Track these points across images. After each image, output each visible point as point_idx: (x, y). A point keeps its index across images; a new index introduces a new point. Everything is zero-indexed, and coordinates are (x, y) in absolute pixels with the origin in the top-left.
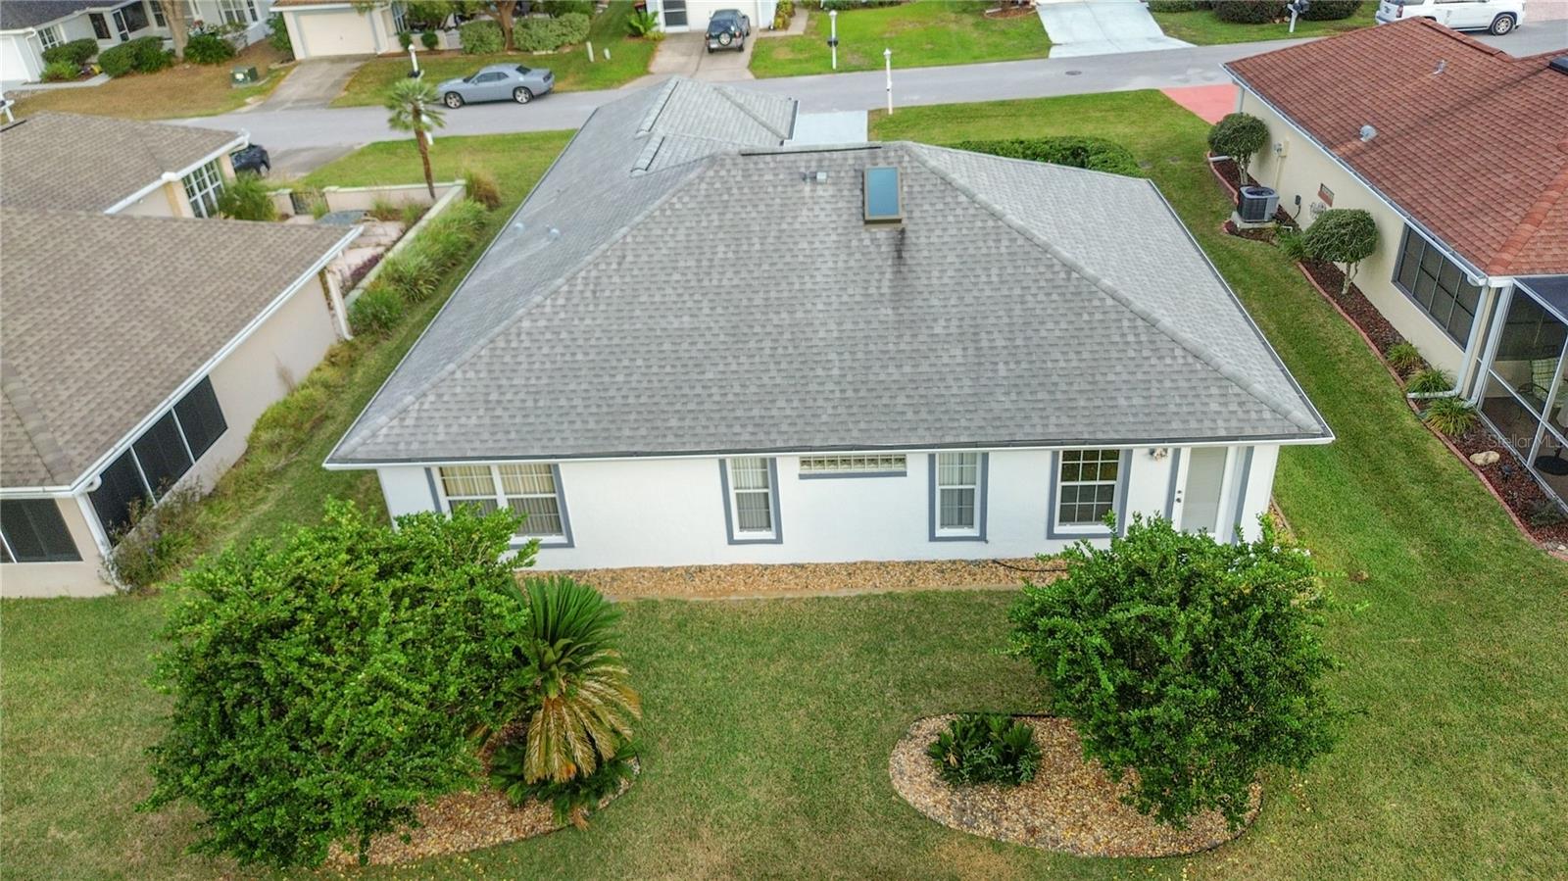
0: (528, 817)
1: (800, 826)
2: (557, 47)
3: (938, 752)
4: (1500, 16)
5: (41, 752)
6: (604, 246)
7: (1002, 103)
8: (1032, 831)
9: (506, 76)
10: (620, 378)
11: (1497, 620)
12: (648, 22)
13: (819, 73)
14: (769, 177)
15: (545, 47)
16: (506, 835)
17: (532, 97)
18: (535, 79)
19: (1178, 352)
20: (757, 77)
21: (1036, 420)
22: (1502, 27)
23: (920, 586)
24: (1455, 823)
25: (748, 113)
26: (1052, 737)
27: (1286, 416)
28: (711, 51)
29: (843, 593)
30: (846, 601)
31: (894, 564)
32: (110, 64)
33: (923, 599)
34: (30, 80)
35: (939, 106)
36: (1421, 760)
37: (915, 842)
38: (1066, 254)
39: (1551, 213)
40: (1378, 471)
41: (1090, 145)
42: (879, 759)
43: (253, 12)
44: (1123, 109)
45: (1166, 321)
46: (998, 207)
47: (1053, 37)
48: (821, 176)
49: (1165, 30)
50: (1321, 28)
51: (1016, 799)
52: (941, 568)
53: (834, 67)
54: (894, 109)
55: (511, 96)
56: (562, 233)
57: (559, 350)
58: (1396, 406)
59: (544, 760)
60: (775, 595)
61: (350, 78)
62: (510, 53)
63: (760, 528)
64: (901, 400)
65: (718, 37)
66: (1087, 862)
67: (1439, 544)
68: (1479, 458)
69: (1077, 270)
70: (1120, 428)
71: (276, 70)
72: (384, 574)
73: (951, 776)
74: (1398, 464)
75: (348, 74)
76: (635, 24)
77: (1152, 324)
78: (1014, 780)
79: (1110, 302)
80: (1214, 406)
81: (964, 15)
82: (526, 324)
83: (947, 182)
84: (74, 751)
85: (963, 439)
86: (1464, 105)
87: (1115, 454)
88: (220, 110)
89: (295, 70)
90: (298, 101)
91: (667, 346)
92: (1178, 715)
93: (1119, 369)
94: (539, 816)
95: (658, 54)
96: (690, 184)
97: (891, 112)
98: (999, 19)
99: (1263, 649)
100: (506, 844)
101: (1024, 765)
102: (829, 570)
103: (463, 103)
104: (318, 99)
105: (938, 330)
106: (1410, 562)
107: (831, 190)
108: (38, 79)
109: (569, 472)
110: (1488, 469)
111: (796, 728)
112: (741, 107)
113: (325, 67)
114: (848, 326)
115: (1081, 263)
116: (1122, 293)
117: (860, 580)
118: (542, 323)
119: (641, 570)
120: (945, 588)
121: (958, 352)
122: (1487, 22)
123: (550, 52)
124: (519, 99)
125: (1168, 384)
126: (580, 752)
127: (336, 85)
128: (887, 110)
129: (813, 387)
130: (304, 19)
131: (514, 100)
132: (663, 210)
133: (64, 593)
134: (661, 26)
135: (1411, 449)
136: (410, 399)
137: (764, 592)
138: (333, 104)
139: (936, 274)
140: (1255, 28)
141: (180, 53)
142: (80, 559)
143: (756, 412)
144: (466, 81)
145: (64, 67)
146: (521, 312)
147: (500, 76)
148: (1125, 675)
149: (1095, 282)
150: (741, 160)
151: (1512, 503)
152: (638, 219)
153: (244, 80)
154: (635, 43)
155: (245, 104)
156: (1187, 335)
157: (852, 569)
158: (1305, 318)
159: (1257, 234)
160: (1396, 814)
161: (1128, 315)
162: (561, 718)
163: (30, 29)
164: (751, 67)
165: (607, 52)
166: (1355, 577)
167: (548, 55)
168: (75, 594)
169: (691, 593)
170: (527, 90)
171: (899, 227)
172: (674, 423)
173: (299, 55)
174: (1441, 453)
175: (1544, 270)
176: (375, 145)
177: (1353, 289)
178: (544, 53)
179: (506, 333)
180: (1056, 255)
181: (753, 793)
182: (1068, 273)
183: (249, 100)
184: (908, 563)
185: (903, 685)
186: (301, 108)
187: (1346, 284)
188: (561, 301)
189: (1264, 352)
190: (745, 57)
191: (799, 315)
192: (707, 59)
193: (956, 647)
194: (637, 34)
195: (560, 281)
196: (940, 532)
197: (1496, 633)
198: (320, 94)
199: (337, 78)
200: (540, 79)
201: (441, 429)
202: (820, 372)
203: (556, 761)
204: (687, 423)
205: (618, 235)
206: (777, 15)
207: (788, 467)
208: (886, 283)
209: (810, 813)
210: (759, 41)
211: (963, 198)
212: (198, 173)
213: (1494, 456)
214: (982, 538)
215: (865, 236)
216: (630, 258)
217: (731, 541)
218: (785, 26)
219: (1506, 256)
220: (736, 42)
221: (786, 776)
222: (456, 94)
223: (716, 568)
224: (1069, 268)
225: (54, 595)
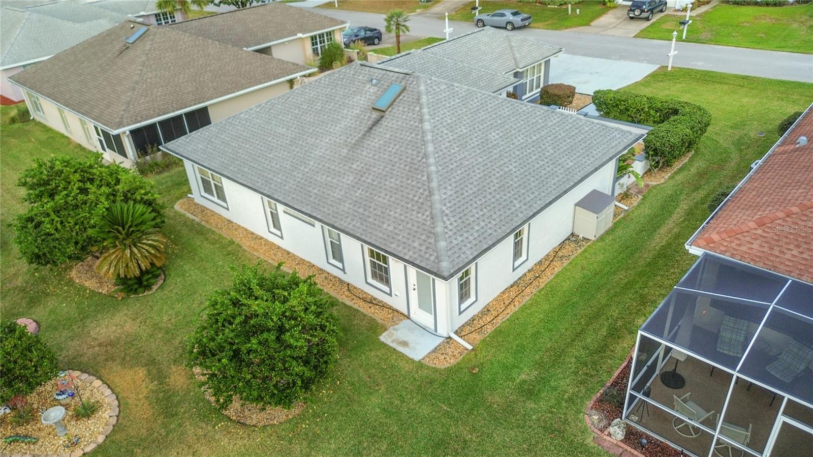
9: (505, 16)
10: (247, 146)
14: (360, 77)
15: (554, 4)
17: (514, 28)
18: (517, 20)
20: (638, 37)
25: (512, 52)
27: (439, 261)
28: (629, 18)
31: (316, 268)
39: (779, 222)
41: (685, 109)
45: (437, 197)
46: (425, 117)
48: (374, 82)
52: (329, 277)
53: (684, 37)
55: (505, 26)
57: (242, 128)
60: (266, 259)
61: (462, 6)
62: (537, 4)
63: (279, 229)
64: (316, 191)
65: (634, 10)
67: (541, 380)
69: (427, 158)
77: (430, 195)
79: (424, 178)
80: (416, 244)
83: (418, 99)
91: (270, 139)
95: (604, 15)
97: (669, 69)
102: (295, 259)
105: (354, 166)
106: (512, 380)
107: (375, 89)
112: (512, 47)
114: (327, 152)
115: (431, 156)
119: (246, 230)
121: (352, 178)
123: (556, 7)
124: (508, 28)
125: (409, 226)
127: (455, 8)
128: (672, 67)
129: (295, 173)
131: (505, 28)
139: (376, 140)
142: (126, 157)
143: (270, 176)
147: (503, 15)
149: (428, 166)
150: (358, 67)
153: (424, 2)
154: (603, 7)
155: (414, 12)
157: (301, 262)
164: (642, 31)
165: (578, 11)
166: (472, 369)
167: (554, 8)
170: (513, 24)
171: (383, 114)
176: (429, 38)
183: (418, 10)
184: (321, 269)
186: (431, 17)
190: (647, 24)
191: (318, 141)
192: (627, 22)
196: (328, 259)
198: (445, 12)
200: (519, 20)
201: (192, 146)
202: (302, 168)
204: (249, 171)
208: (356, 138)
210: (666, 16)
211: (417, 108)
212: (321, 36)
214: (344, 270)
215: (368, 115)
217: (268, 230)
220: (644, 15)
222: (482, 21)
224: (425, 156)
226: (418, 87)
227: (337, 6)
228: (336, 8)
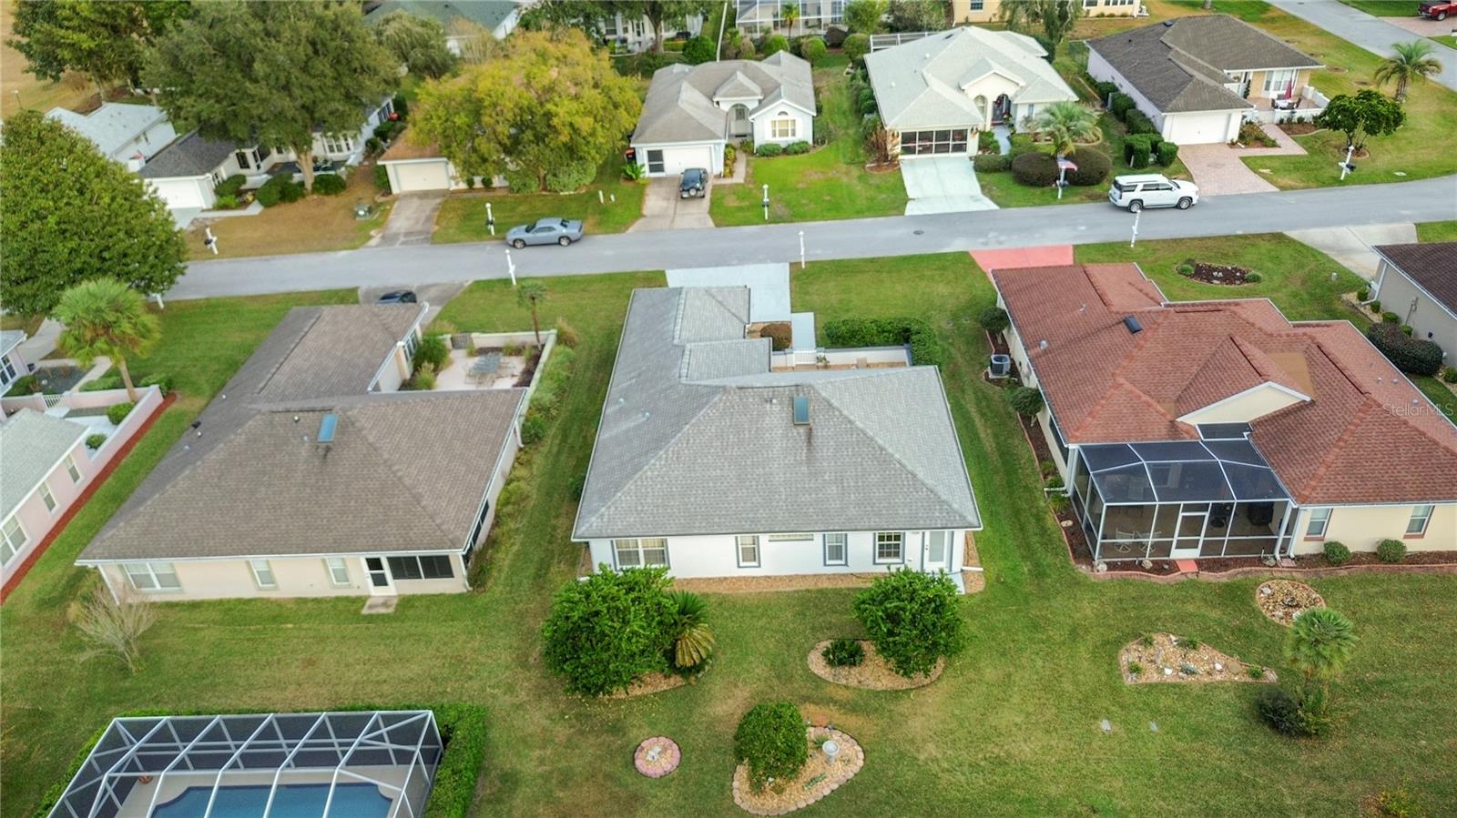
0: (672, 681)
1: (775, 682)
2: (576, 189)
3: (826, 654)
4: (1182, 199)
5: (468, 660)
6: (679, 435)
7: (872, 260)
8: (860, 682)
9: (554, 229)
10: (692, 499)
11: (1048, 599)
12: (636, 171)
13: (757, 224)
14: (751, 400)
15: (569, 190)
16: (665, 687)
17: (571, 242)
18: (572, 230)
19: (925, 490)
20: (717, 225)
21: (865, 519)
22: (1184, 205)
23: (820, 586)
24: (1009, 675)
25: (725, 307)
26: (868, 647)
27: (965, 518)
28: (682, 198)
29: (788, 589)
30: (788, 593)
31: (809, 576)
32: (262, 195)
33: (821, 591)
34: (205, 207)
35: (833, 261)
36: (1003, 654)
37: (817, 687)
38: (880, 442)
39: (1101, 412)
40: (1022, 529)
42: (804, 657)
43: (347, 145)
44: (944, 268)
45: (921, 476)
46: (852, 417)
47: (911, 194)
48: (774, 401)
49: (983, 187)
50: (1076, 194)
51: (855, 671)
52: (829, 577)
53: (767, 217)
54: (806, 263)
55: (557, 241)
56: (651, 414)
57: (665, 486)
58: (1038, 494)
59: (683, 659)
60: (758, 591)
61: (437, 214)
62: (544, 193)
63: (750, 561)
64: (811, 510)
65: (688, 190)
66: (878, 692)
67: (1037, 565)
68: (1064, 524)
69: (885, 450)
70: (901, 523)
71: (382, 203)
72: (627, 593)
73: (830, 663)
74: (1032, 527)
75: (434, 210)
76: (630, 173)
77: (914, 476)
78: (854, 664)
79: (898, 466)
80: (937, 514)
81: (852, 167)
82: (649, 473)
83: (830, 405)
84: (482, 659)
85: (837, 528)
87: (899, 535)
88: (357, 243)
89: (396, 205)
90: (407, 234)
91: (711, 484)
92: (904, 639)
93: (900, 497)
94: (676, 680)
95: (647, 198)
97: (804, 265)
98: (875, 173)
100: (666, 691)
101: (857, 658)
102: (781, 578)
103: (525, 245)
104: (420, 233)
105: (826, 477)
106: (1023, 573)
107: (779, 407)
108: (211, 207)
109: (672, 542)
110: (1066, 529)
111: (771, 646)
112: (720, 303)
113: (416, 202)
114: (788, 475)
115: (887, 446)
116: (904, 461)
117: (794, 583)
118: (656, 473)
119: (700, 579)
120: (830, 587)
121: (834, 488)
122: (1175, 202)
123: (572, 193)
124: (562, 243)
125: (919, 504)
126: (695, 655)
127: (428, 219)
128: (801, 263)
129: (775, 504)
130: (399, 168)
131: (559, 243)
133: (443, 592)
134: (646, 173)
135: (1039, 519)
136: (603, 509)
137: (753, 589)
138: (433, 240)
139: (825, 451)
140: (1038, 191)
141: (309, 186)
142: (452, 576)
143: (750, 516)
144: (528, 230)
145: (230, 199)
146: (646, 467)
147: (550, 229)
148: (889, 625)
149: (892, 456)
150: (737, 391)
151: (1071, 546)
152: (693, 421)
153: (364, 215)
154: (630, 186)
155: (371, 237)
156: (929, 482)
157: (791, 578)
158: (1010, 441)
159: (998, 382)
160: (990, 673)
161: (905, 472)
162: (687, 644)
163: (208, 175)
164: (711, 212)
165: (612, 197)
166: (998, 579)
167: (570, 195)
168: (448, 592)
169: (723, 589)
170: (568, 238)
171: (809, 427)
172: (717, 520)
173: (395, 190)
174: (1051, 520)
175: (1092, 442)
176: (477, 283)
177: (1037, 423)
178: (567, 193)
179: (641, 478)
180: (876, 442)
181: (757, 670)
183: (372, 233)
184: (815, 575)
185: (813, 628)
186: (411, 243)
187: (1033, 422)
188: (663, 462)
189: (965, 485)
190: (706, 203)
191: (767, 469)
192: (680, 204)
193: (834, 612)
194: (630, 179)
195: (661, 452)
196: (828, 562)
197: (1047, 604)
198: (419, 227)
199: (428, 213)
200: (576, 231)
201: (619, 523)
202: (777, 496)
203: (687, 658)
204: (723, 520)
205: (685, 430)
206: (726, 165)
207: (764, 539)
208: (804, 455)
209: (778, 677)
210: (715, 188)
211: (837, 413)
213: (1070, 523)
214: (846, 564)
215: (794, 431)
216: (691, 441)
217: (739, 567)
218: (731, 173)
219: (1077, 434)
220: (700, 193)
221: (769, 664)
222: (521, 240)
223: (733, 578)
224: (882, 449)
225: (438, 592)
226: (820, 394)
227: (216, 252)
228: (218, 257)
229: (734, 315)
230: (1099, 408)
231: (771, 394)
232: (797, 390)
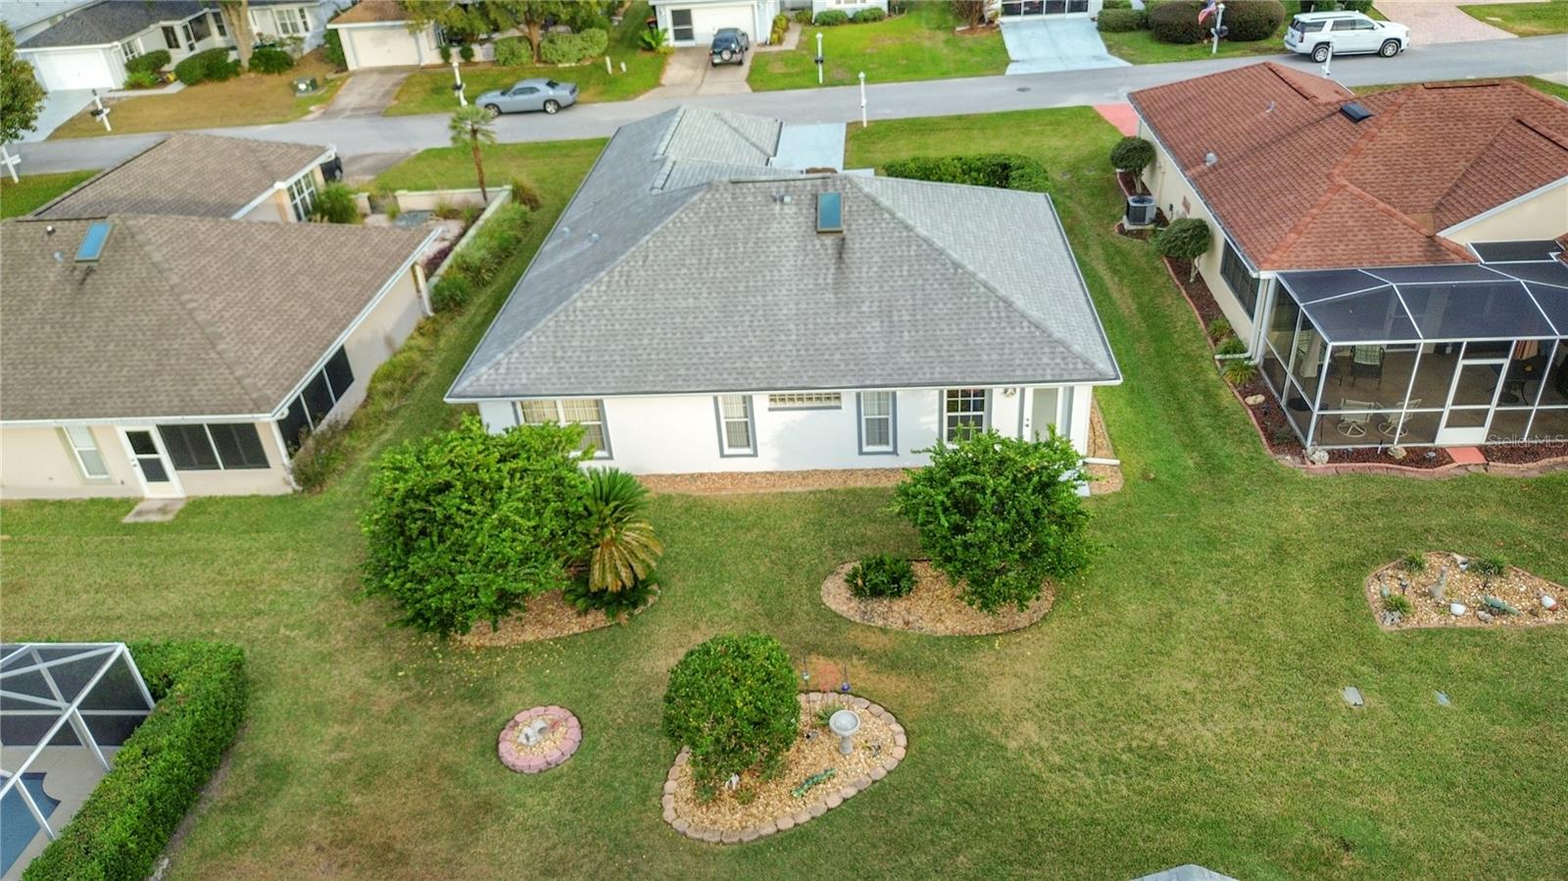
0: (590, 619)
1: (763, 622)
2: (579, 60)
3: (850, 580)
4: (1387, 42)
5: (264, 587)
6: (633, 249)
7: (960, 118)
8: (907, 623)
9: (538, 90)
10: (646, 341)
11: (1231, 503)
12: (658, 39)
13: (807, 87)
14: (750, 199)
15: (569, 60)
16: (576, 630)
17: (560, 108)
18: (562, 93)
19: (1025, 324)
20: (754, 91)
21: (926, 370)
22: (1389, 51)
23: (851, 484)
24: (1169, 615)
25: (741, 135)
26: (923, 571)
27: (1092, 366)
28: (715, 65)
29: (799, 489)
30: (800, 494)
31: (835, 471)
32: (184, 73)
33: (853, 492)
34: (114, 88)
35: (906, 120)
36: (1157, 583)
37: (833, 630)
38: (955, 256)
39: (1311, 225)
40: (1181, 409)
41: (1014, 162)
42: (815, 585)
43: (305, 23)
44: (1059, 123)
45: (1020, 303)
46: (911, 222)
47: (1013, 54)
48: (787, 199)
49: (1110, 48)
50: (1237, 50)
51: (899, 605)
52: (866, 473)
53: (821, 81)
54: (867, 122)
55: (542, 107)
56: (600, 236)
57: (603, 322)
58: (1206, 364)
59: (602, 577)
60: (752, 491)
61: (398, 89)
62: (538, 65)
63: (742, 446)
64: (838, 356)
65: (720, 53)
66: (938, 639)
67: (1208, 456)
68: (1251, 400)
69: (962, 267)
70: (983, 375)
71: (332, 80)
72: (502, 460)
73: (858, 592)
74: (1197, 405)
75: (396, 85)
76: (648, 39)
77: (1009, 304)
78: (897, 594)
79: (982, 289)
80: (1045, 360)
81: (937, 32)
82: (579, 304)
83: (876, 203)
84: (285, 586)
85: (877, 382)
86: (1279, 139)
87: (982, 393)
88: (289, 117)
89: (350, 80)
90: (354, 109)
91: (678, 320)
92: (982, 536)
93: (984, 335)
94: (597, 618)
95: (668, 67)
96: (694, 204)
97: (865, 125)
98: (967, 36)
99: (1037, 501)
100: (576, 635)
101: (904, 584)
102: (790, 475)
103: (500, 113)
104: (373, 107)
105: (865, 308)
106: (1185, 468)
107: (794, 209)
108: (121, 87)
109: (611, 405)
110: (1255, 408)
111: (762, 569)
112: (736, 130)
113: (375, 77)
114: (803, 306)
115: (966, 262)
116: (992, 283)
117: (810, 481)
118: (591, 303)
119: (660, 476)
120: (868, 485)
121: (877, 324)
122: (1377, 46)
123: (573, 64)
124: (549, 110)
125: (1016, 346)
126: (624, 573)
127: (387, 94)
128: (862, 122)
129: (778, 348)
130: (355, 34)
131: (545, 111)
132: (674, 223)
133: (256, 492)
134: (670, 41)
135: (1208, 394)
136: (500, 356)
137: (744, 490)
138: (385, 113)
139: (865, 269)
140: (1184, 48)
141: (245, 64)
142: (268, 467)
143: (738, 365)
144: (503, 94)
145: (145, 76)
146: (575, 295)
147: (533, 90)
148: (957, 518)
149: (973, 275)
150: (730, 186)
151: (1265, 430)
152: (658, 229)
153: (307, 90)
154: (648, 56)
155: (309, 112)
156: (1034, 313)
157: (805, 475)
158: (1159, 300)
159: (1139, 234)
160: (1134, 612)
161: (994, 298)
162: (612, 553)
163: (116, 43)
164: (749, 80)
165: (623, 66)
166: (1145, 477)
167: (571, 67)
168: (263, 493)
169: (695, 490)
170: (556, 102)
171: (841, 236)
172: (682, 371)
173: (352, 66)
174: (1228, 396)
175: (1299, 267)
176: (429, 151)
177: (1199, 278)
178: (567, 65)
179: (566, 310)
180: (948, 256)
181: (733, 605)
182: (956, 269)
183: (312, 108)
184: (844, 471)
185: (834, 544)
186: (359, 116)
187: (1193, 275)
188: (603, 288)
189: (1093, 325)
190: (744, 70)
191: (770, 298)
192: (711, 73)
193: (871, 521)
194: (649, 48)
195: (603, 274)
196: (866, 449)
197: (1228, 510)
198: (373, 103)
199: (387, 88)
200: (567, 93)
201: (524, 376)
202: (783, 337)
203: (609, 578)
204: (692, 372)
205: (643, 241)
206: (773, 31)
207: (761, 401)
208: (830, 276)
209: (769, 615)
210: (757, 56)
211: (886, 216)
212: (298, 183)
213: (1260, 398)
214: (895, 452)
215: (817, 242)
216: (651, 258)
217: (722, 455)
218: (780, 41)
219: (1273, 257)
220: (736, 58)
221: (755, 595)
222: (494, 105)
223: (712, 474)
224: (956, 265)
225: (248, 493)
226: (860, 190)
227: (109, 129)
228: (110, 133)
229: (754, 145)
230: (1308, 219)
231: (782, 190)
232: (825, 185)
